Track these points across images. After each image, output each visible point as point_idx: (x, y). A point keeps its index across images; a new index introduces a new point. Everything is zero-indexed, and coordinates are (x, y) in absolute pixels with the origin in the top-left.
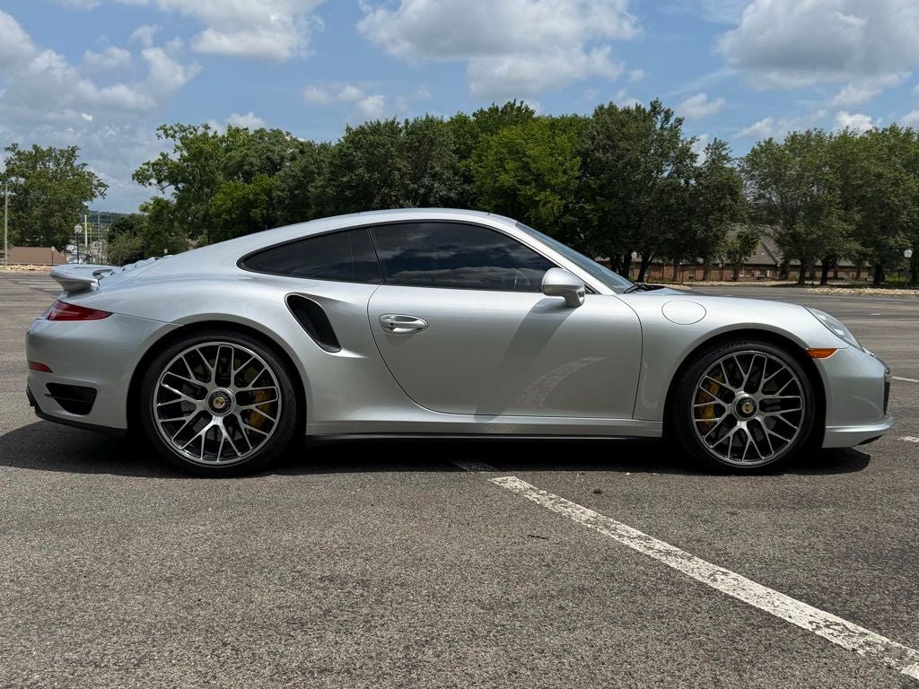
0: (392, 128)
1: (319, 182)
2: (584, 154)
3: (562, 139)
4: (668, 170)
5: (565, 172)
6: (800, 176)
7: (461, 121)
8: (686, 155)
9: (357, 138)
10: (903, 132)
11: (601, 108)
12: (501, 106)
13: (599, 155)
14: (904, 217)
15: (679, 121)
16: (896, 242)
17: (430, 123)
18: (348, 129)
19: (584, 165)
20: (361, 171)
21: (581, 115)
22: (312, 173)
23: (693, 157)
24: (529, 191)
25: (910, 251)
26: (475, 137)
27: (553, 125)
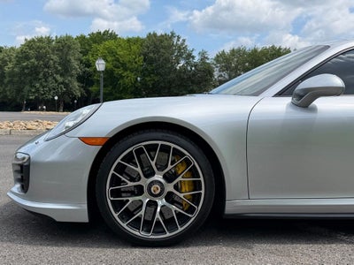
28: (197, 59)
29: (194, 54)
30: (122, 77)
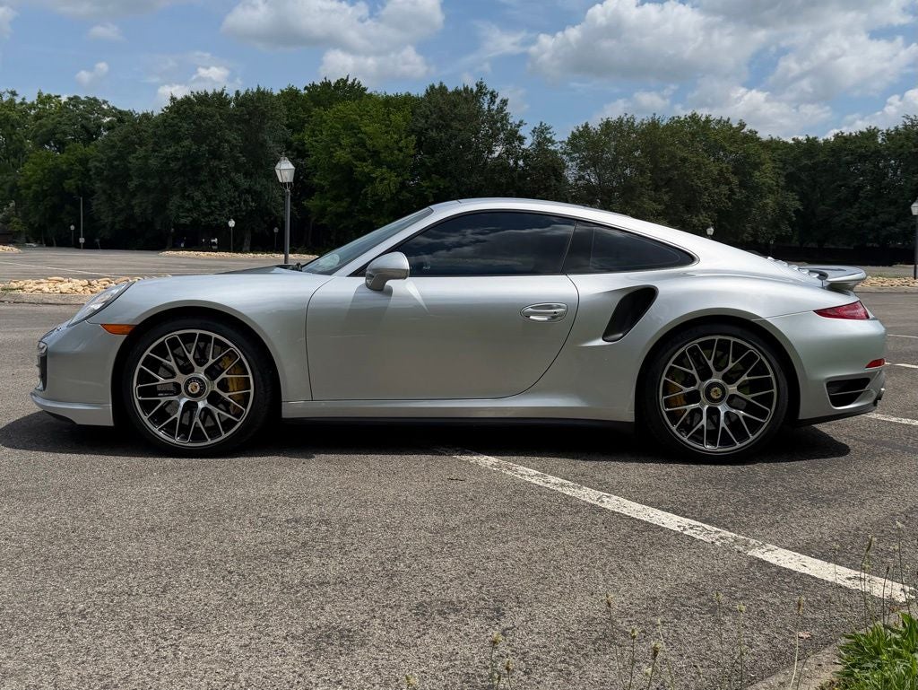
0: (219, 99)
1: (141, 152)
2: (420, 133)
3: (397, 118)
4: (498, 150)
5: (400, 150)
6: (615, 159)
7: (291, 94)
8: (513, 137)
9: (181, 108)
10: (703, 119)
11: (432, 87)
12: (333, 82)
13: (433, 134)
14: (705, 198)
15: (504, 102)
16: (699, 220)
17: (262, 95)
18: (173, 99)
19: (419, 144)
20: (186, 143)
21: (414, 94)
22: (133, 143)
23: (521, 139)
24: (366, 167)
25: (712, 229)
26: (308, 111)
27: (388, 102)
28: (528, 144)
29: (523, 132)
30: (371, 181)
